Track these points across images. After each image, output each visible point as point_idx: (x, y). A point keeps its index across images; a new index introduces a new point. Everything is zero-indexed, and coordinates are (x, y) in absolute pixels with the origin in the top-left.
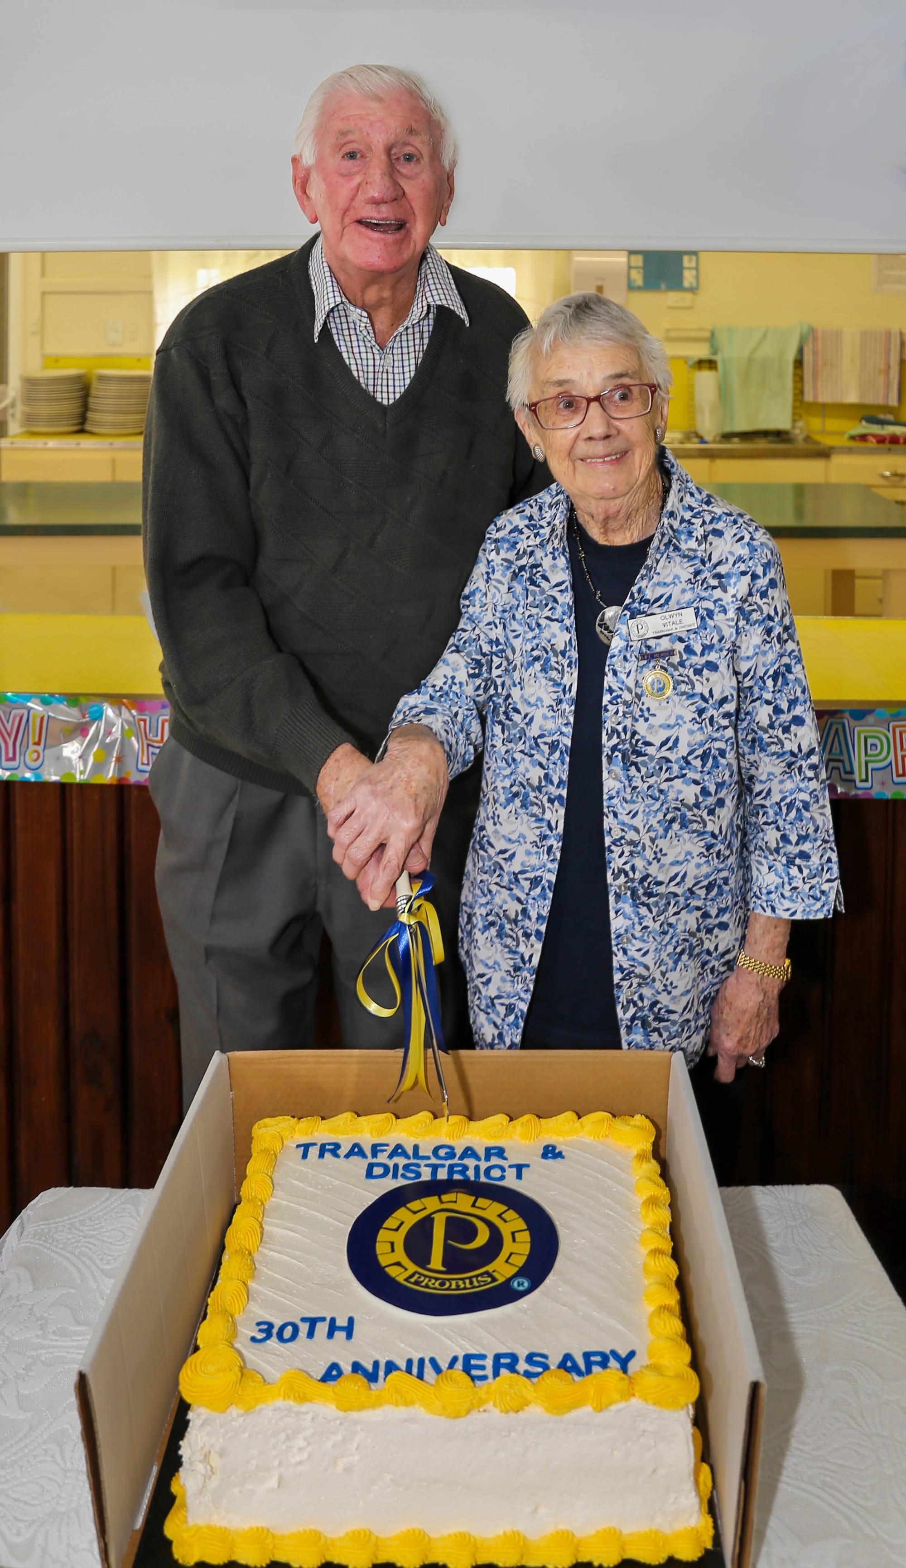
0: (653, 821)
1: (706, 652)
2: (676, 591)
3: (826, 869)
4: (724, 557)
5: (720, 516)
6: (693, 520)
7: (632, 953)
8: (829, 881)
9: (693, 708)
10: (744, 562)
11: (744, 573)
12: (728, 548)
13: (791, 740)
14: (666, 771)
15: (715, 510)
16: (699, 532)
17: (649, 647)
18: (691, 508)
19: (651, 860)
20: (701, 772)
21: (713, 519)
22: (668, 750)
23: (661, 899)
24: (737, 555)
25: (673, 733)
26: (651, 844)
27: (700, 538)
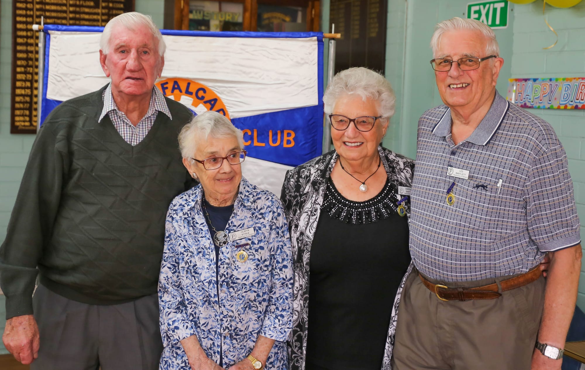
0: (240, 308)
1: (259, 243)
2: (246, 221)
3: (288, 323)
4: (262, 206)
5: (260, 192)
6: (249, 196)
7: (230, 357)
8: (288, 328)
9: (255, 264)
10: (270, 207)
11: (270, 212)
12: (263, 203)
13: (283, 274)
14: (245, 289)
15: (257, 191)
16: (252, 200)
17: (237, 243)
18: (248, 191)
19: (238, 322)
20: (257, 288)
21: (257, 194)
22: (245, 280)
23: (242, 337)
24: (267, 205)
25: (247, 274)
26: (238, 316)
27: (252, 202)
